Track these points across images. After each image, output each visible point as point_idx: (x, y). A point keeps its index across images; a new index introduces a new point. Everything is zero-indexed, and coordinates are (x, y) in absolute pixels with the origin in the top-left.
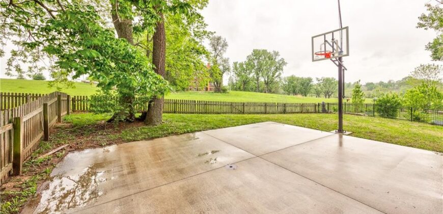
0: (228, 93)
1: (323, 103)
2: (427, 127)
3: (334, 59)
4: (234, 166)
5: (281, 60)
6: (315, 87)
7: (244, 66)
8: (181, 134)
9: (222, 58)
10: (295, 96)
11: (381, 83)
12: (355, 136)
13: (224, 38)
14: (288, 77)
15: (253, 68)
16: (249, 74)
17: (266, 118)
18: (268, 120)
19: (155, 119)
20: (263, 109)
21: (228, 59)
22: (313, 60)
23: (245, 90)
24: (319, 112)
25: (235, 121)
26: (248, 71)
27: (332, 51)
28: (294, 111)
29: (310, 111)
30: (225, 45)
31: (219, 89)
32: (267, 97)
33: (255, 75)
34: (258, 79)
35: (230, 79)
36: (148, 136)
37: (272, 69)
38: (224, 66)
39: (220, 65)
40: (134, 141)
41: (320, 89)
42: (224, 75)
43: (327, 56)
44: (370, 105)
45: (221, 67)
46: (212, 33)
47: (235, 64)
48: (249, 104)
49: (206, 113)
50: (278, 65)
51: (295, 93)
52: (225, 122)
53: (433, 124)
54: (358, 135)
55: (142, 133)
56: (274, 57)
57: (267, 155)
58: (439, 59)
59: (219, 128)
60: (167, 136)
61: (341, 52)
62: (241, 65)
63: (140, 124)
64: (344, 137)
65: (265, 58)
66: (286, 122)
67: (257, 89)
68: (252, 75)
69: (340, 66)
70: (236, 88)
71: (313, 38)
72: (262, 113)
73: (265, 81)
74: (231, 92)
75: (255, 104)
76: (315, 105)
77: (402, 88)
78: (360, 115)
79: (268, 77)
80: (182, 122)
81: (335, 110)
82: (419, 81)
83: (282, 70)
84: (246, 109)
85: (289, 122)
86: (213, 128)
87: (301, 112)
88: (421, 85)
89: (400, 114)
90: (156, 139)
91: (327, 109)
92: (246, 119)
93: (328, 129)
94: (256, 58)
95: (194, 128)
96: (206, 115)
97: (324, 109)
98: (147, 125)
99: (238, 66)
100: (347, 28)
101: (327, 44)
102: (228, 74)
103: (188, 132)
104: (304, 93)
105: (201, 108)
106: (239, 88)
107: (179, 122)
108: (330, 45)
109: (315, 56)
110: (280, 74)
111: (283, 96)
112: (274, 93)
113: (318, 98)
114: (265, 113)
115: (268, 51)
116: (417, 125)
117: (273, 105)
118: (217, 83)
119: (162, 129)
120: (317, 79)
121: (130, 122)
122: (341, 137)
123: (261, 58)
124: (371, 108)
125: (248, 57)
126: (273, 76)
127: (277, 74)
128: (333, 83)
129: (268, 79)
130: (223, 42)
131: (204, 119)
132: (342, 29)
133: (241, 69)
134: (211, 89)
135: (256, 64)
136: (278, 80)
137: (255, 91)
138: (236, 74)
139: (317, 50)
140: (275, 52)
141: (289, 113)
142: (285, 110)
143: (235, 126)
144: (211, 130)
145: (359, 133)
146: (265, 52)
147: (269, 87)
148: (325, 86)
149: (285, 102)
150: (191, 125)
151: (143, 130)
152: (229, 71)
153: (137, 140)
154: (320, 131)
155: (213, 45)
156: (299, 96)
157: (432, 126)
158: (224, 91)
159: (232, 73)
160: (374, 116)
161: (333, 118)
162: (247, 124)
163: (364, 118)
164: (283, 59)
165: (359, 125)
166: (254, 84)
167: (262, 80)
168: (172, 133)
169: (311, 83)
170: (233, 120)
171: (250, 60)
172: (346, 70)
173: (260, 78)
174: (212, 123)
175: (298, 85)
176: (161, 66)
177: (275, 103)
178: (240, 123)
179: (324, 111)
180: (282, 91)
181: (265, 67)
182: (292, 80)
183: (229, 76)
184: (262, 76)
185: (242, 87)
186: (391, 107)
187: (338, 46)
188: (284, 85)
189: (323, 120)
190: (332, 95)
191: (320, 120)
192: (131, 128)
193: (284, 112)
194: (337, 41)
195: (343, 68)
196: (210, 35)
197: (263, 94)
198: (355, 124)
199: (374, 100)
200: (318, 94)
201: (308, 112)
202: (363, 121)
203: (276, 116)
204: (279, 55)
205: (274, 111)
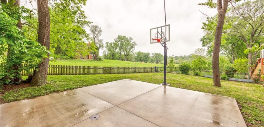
0: (102, 61)
1: (155, 67)
2: (201, 78)
3: (162, 43)
4: (97, 117)
5: (133, 43)
6: (151, 58)
7: (113, 45)
8: (62, 91)
9: (98, 39)
10: (141, 63)
11: (181, 57)
12: (172, 86)
13: (99, 27)
14: (137, 52)
15: (118, 46)
16: (116, 50)
17: (124, 76)
18: (125, 78)
19: (40, 81)
20: (123, 70)
21: (102, 40)
22: (151, 43)
23: (113, 59)
24: (153, 72)
25: (104, 79)
26: (115, 48)
27: (161, 38)
28: (140, 71)
29: (149, 71)
30: (100, 31)
31: (96, 58)
32: (125, 63)
33: (119, 51)
34: (120, 53)
35: (104, 52)
36: (31, 95)
37: (129, 47)
38: (99, 44)
39: (97, 43)
40: (16, 100)
41: (153, 59)
42: (100, 49)
43: (159, 41)
44: (177, 68)
45: (98, 45)
46: (90, 23)
47: (107, 43)
48: (114, 68)
49: (85, 74)
50: (132, 45)
51: (141, 61)
52: (97, 81)
53: (203, 77)
54: (174, 85)
55: (26, 93)
56: (130, 41)
57: (122, 104)
58: (205, 46)
59: (92, 85)
60: (49, 94)
61: (166, 39)
62: (111, 44)
63: (26, 85)
64: (167, 87)
65: (125, 41)
66: (136, 79)
67: (120, 59)
68: (117, 50)
69: (165, 47)
70: (107, 57)
71: (151, 29)
72: (122, 73)
73: (125, 54)
74: (104, 60)
75: (118, 68)
76: (151, 68)
77: (190, 59)
78: (173, 73)
79: (126, 52)
80: (65, 82)
81: (161, 71)
82: (197, 56)
83: (134, 48)
84: (113, 71)
85: (137, 79)
86: (87, 86)
87: (144, 72)
88: (198, 58)
89: (190, 72)
90: (38, 97)
91: (157, 70)
92: (111, 78)
93: (158, 83)
94: (120, 41)
95: (73, 86)
96: (85, 75)
97: (156, 70)
98: (32, 86)
99: (109, 45)
100: (169, 25)
101: (158, 34)
102: (102, 49)
103: (68, 90)
104: (146, 61)
105: (82, 71)
106: (110, 58)
107: (62, 82)
108: (160, 34)
109: (152, 40)
110: (133, 50)
111: (134, 62)
112: (129, 61)
113: (152, 64)
114: (124, 73)
115: (127, 37)
116: (197, 78)
117: (128, 68)
118: (95, 55)
119: (45, 89)
120: (152, 53)
121: (17, 84)
122: (165, 87)
123: (122, 41)
124: (178, 69)
125: (115, 39)
126: (129, 51)
127: (131, 50)
128: (160, 56)
129: (126, 53)
130: (99, 29)
131: (82, 79)
132: (166, 26)
133: (110, 47)
134: (91, 58)
135: (119, 44)
136: (132, 54)
137: (119, 60)
138: (107, 49)
139: (153, 37)
140: (130, 38)
141: (138, 73)
142: (135, 71)
143: (104, 83)
144: (85, 87)
145: (174, 84)
146: (124, 37)
147: (127, 58)
148: (156, 57)
149: (135, 66)
150: (72, 84)
151: (27, 91)
152: (103, 47)
153: (19, 100)
154: (154, 84)
155: (92, 31)
156: (143, 63)
157: (203, 78)
158: (100, 59)
159: (105, 49)
160: (179, 73)
161: (160, 75)
162: (111, 81)
163: (174, 74)
164: (134, 42)
165: (173, 79)
166: (118, 56)
167: (123, 53)
168: (54, 91)
169: (149, 56)
170: (103, 78)
171: (116, 42)
172: (168, 49)
173: (122, 52)
174: (87, 82)
175: (143, 57)
176: (45, 41)
177: (130, 67)
178: (107, 81)
179: (156, 71)
180: (134, 60)
181: (125, 46)
182: (139, 54)
183: (103, 51)
184: (123, 51)
185: (111, 57)
186: (186, 69)
187: (164, 36)
188: (135, 56)
189: (156, 77)
190: (159, 62)
191: (154, 77)
192: (16, 89)
193: (135, 72)
194: (164, 32)
195: (166, 48)
196: (89, 24)
197: (123, 61)
198: (171, 78)
199: (179, 65)
200: (153, 61)
201: (147, 72)
202: (175, 76)
203: (130, 75)
204: (133, 40)
205: (129, 72)
